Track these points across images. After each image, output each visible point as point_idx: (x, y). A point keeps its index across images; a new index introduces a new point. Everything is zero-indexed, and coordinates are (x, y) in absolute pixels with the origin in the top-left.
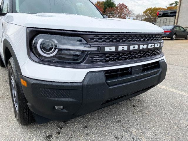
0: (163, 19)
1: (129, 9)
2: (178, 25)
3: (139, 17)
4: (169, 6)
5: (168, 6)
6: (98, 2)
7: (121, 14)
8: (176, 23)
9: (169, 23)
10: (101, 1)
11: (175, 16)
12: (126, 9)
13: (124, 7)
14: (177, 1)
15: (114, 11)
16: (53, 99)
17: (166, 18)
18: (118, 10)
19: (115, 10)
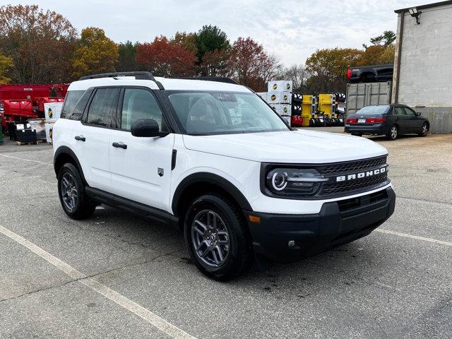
0: (363, 88)
1: (268, 55)
2: (400, 102)
3: (295, 74)
4: (372, 44)
5: (369, 44)
6: (178, 36)
7: (246, 68)
8: (393, 96)
9: (377, 96)
10: (187, 33)
11: (391, 79)
12: (259, 55)
13: (253, 48)
14: (390, 32)
15: (224, 59)
16: (292, 232)
17: (368, 84)
18: (238, 58)
19: (228, 57)
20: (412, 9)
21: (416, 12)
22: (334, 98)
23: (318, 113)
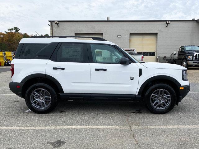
4: (9, 31)
14: (16, 27)
20: (56, 21)
21: (57, 22)
22: (13, 54)
23: (7, 60)
